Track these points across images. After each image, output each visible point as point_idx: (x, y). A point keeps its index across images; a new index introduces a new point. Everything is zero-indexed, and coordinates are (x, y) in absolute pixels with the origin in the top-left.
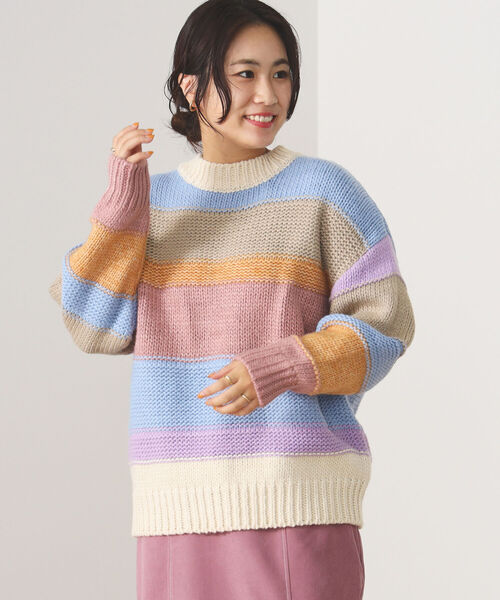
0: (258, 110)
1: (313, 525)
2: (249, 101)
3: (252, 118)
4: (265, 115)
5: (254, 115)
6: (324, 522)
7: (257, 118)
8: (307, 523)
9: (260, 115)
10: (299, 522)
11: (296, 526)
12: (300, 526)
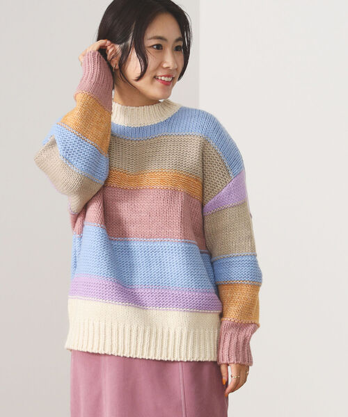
0: (165, 73)
1: (199, 361)
2: (160, 66)
3: (160, 78)
4: (168, 76)
5: (161, 76)
6: (207, 359)
7: (163, 78)
8: (195, 360)
9: (165, 76)
10: (190, 358)
11: (187, 361)
12: (190, 362)
